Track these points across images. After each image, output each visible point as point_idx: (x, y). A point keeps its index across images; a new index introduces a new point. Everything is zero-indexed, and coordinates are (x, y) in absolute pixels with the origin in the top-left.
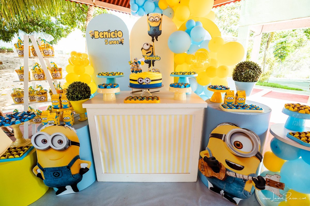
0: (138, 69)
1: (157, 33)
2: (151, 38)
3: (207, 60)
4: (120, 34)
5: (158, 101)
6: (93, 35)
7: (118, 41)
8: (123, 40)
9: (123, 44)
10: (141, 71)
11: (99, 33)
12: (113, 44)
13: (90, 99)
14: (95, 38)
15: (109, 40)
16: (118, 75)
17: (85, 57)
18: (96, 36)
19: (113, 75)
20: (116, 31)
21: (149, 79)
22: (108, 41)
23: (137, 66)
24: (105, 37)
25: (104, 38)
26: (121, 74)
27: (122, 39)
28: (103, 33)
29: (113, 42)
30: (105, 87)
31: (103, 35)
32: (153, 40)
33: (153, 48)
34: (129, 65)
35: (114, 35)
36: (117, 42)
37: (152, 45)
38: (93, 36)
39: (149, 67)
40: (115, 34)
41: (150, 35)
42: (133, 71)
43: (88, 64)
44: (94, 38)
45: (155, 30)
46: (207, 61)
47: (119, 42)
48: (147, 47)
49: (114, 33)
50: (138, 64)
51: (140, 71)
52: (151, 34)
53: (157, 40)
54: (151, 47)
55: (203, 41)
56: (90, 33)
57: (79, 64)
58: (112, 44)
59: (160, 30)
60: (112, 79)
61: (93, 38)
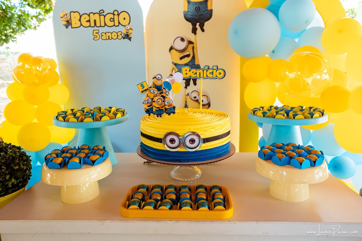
0: (165, 105)
1: (202, 15)
2: (189, 25)
3: (325, 71)
4: (124, 19)
5: (229, 213)
6: (68, 21)
7: (121, 33)
8: (130, 31)
9: (130, 39)
10: (171, 111)
11: (81, 17)
12: (110, 38)
13: (26, 188)
14: (72, 28)
15: (102, 30)
16: (111, 118)
17: (49, 67)
18: (75, 22)
19: (95, 119)
20: (116, 13)
21: (198, 136)
22: (100, 34)
23: (162, 96)
24: (93, 24)
25: (90, 26)
26: (119, 115)
27: (129, 28)
28: (89, 15)
29: (110, 34)
30: (64, 165)
31: (89, 21)
32: (194, 31)
33: (193, 48)
34: (140, 93)
35: (112, 20)
36: (119, 34)
37: (193, 40)
38: (68, 23)
39: (186, 87)
40: (114, 19)
41: (187, 20)
42: (149, 112)
43: (57, 81)
44: (70, 27)
45: (198, 9)
46: (324, 75)
47: (123, 35)
48: (181, 45)
49: (112, 16)
50: (164, 91)
51: (170, 109)
52: (191, 17)
53: (203, 30)
54: (191, 46)
55: (305, 30)
56: (62, 16)
57: (37, 81)
58: (108, 38)
59: (209, 8)
60: (93, 133)
61: (67, 27)
